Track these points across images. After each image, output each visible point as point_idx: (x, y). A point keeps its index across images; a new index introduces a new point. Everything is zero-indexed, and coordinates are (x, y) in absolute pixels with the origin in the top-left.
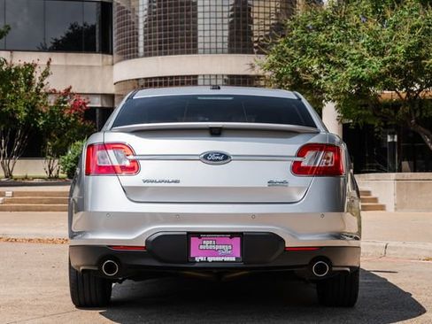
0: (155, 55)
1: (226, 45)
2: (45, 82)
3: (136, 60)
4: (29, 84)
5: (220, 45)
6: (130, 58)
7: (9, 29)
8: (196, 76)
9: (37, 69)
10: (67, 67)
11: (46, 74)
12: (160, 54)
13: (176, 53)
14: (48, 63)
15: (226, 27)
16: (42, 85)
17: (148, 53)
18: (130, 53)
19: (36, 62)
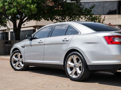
2: (103, 22)
7: (95, 5)
9: (102, 19)
10: (109, 18)
11: (104, 20)
14: (104, 17)
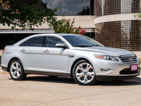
0: (107, 15)
1: (130, 11)
2: (73, 25)
3: (101, 17)
4: (68, 26)
5: (128, 11)
6: (99, 16)
7: (58, 8)
8: (120, 21)
9: (70, 21)
10: (80, 20)
11: (73, 22)
12: (109, 15)
13: (114, 14)
14: (74, 19)
15: (131, 5)
16: (72, 26)
17: (105, 14)
18: (99, 14)
19: (70, 19)
